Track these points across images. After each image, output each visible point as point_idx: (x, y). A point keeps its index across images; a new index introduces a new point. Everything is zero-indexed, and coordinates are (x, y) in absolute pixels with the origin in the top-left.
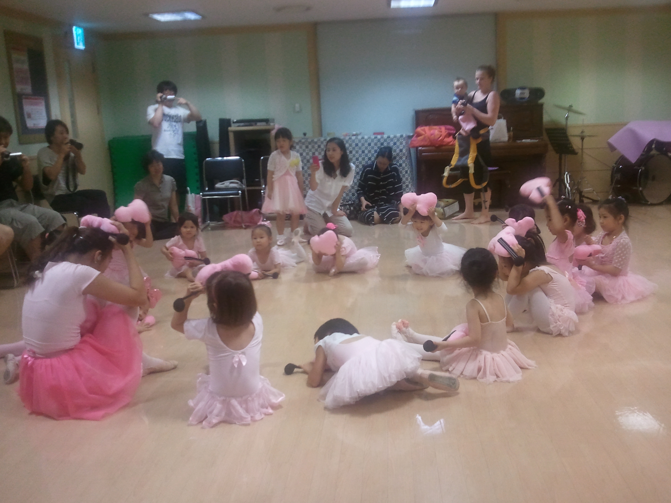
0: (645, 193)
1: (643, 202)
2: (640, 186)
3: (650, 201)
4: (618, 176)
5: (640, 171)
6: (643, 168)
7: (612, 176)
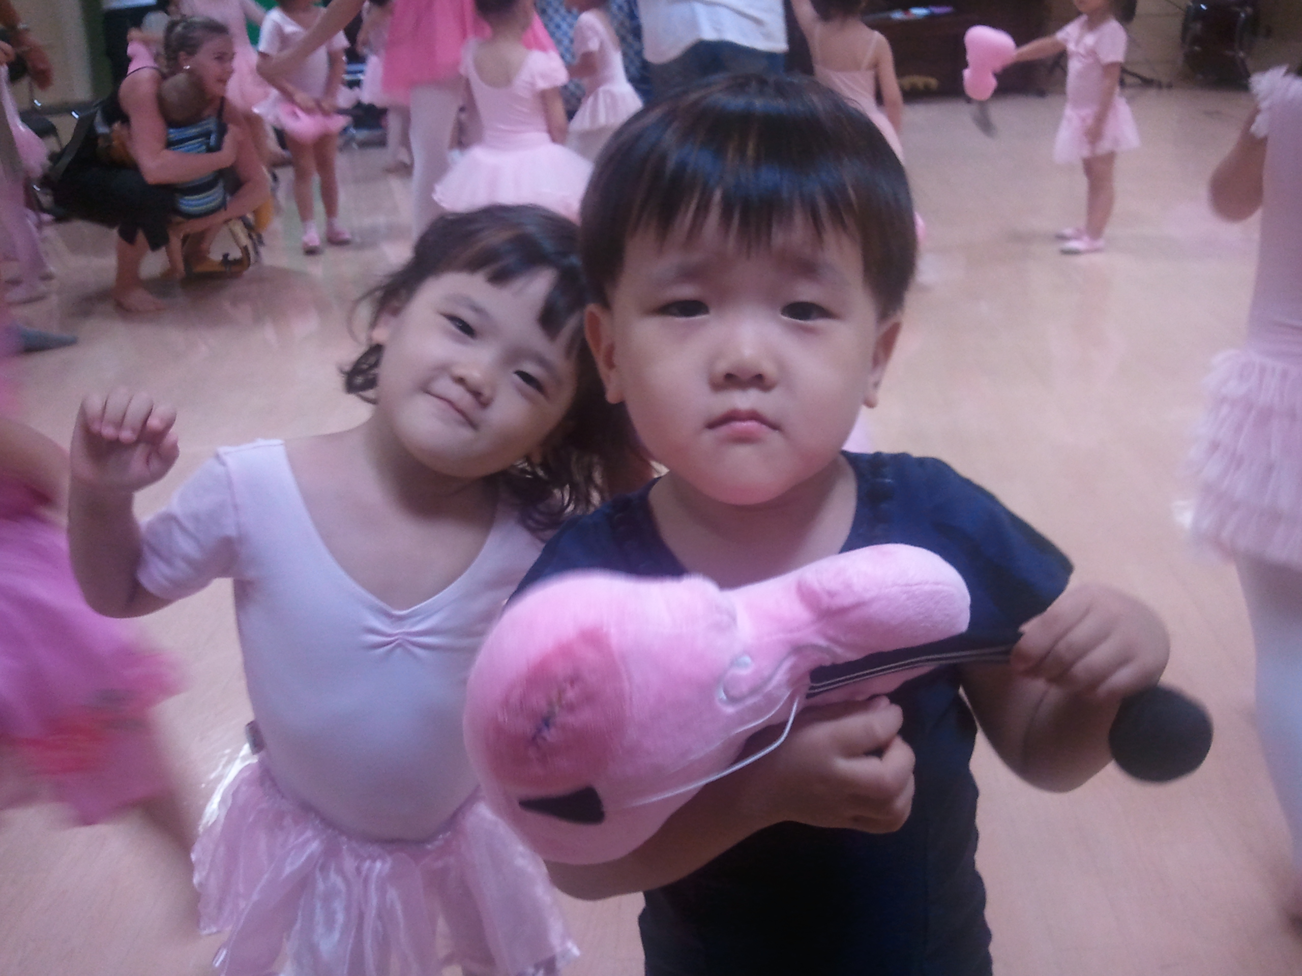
2: (1241, 48)
4: (1198, 27)
5: (1243, 15)
6: (1249, 10)
7: (1185, 28)
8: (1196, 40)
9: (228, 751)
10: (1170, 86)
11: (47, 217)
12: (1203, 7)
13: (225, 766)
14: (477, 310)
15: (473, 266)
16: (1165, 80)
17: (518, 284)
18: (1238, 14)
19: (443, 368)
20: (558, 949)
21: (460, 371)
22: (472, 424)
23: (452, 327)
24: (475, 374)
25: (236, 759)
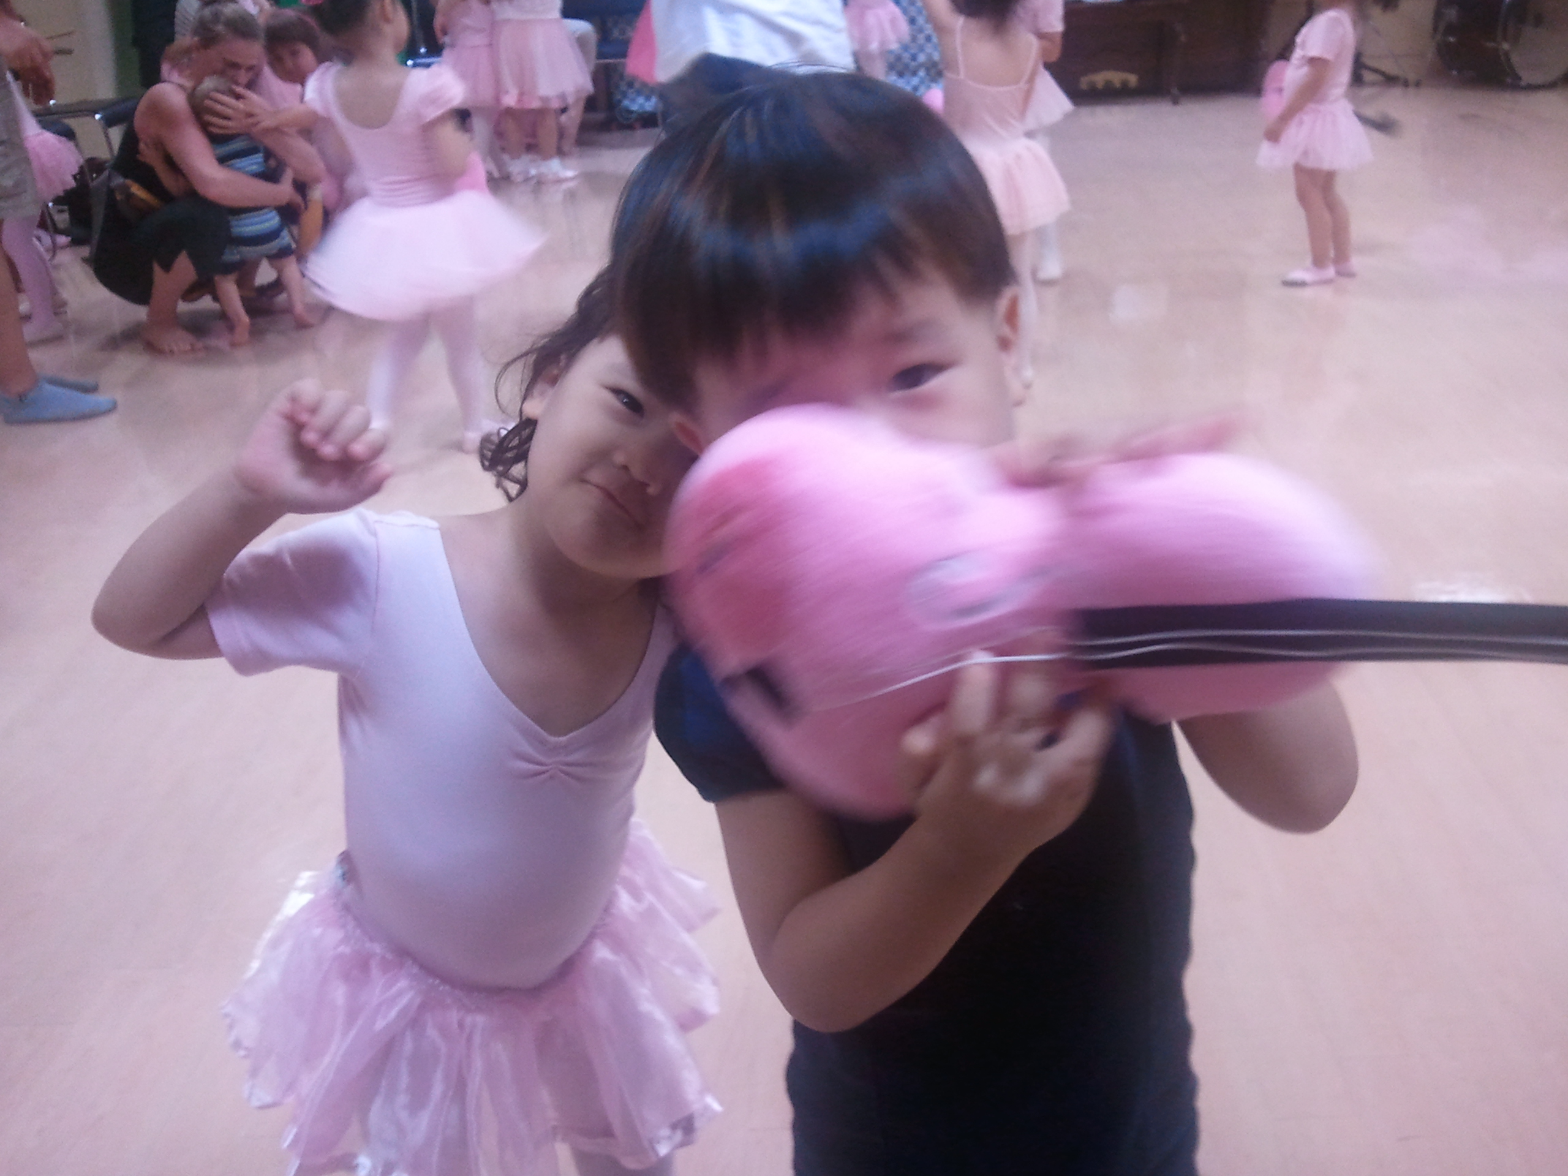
0: (1515, 59)
1: (1509, 80)
2: (1505, 39)
3: (1527, 77)
4: (1452, 13)
7: (1438, 15)
8: (1450, 29)
10: (1418, 84)
11: (62, 240)
16: (1412, 77)
20: (696, 1107)
23: (617, 403)
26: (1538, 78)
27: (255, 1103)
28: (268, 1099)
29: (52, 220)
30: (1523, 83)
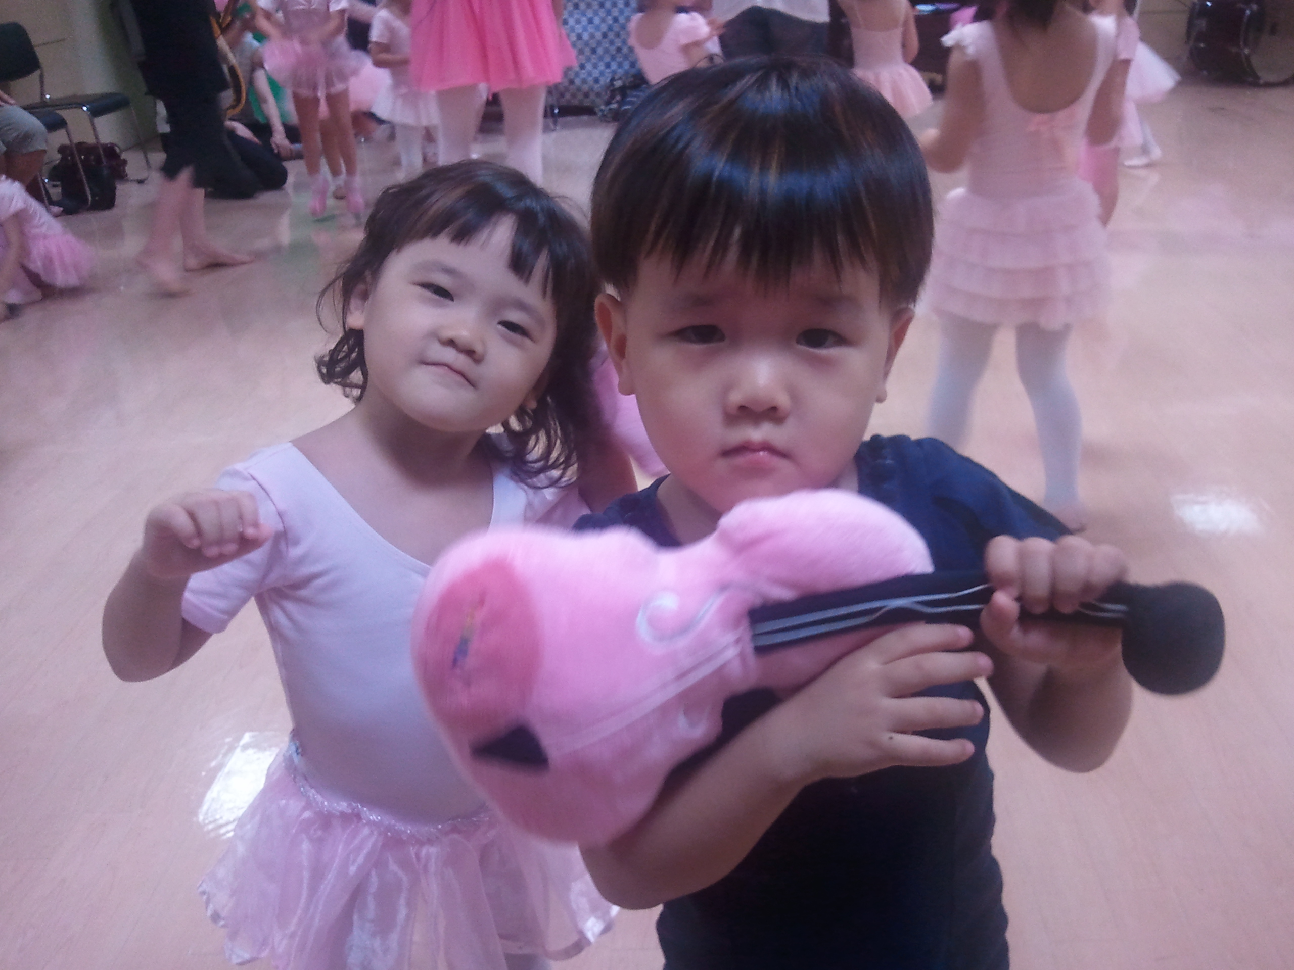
0: (1255, 61)
1: (1250, 79)
2: (1246, 45)
3: (1264, 78)
4: (1202, 24)
5: (1248, 12)
6: (1255, 7)
7: (1190, 24)
8: (1201, 37)
9: (228, 740)
12: (1209, 3)
13: (225, 755)
14: (449, 271)
15: (433, 230)
17: (483, 235)
18: (1244, 11)
19: (434, 335)
21: (449, 334)
22: (471, 383)
23: (428, 294)
24: (463, 334)
25: (235, 748)
26: (1272, 78)
27: (235, 960)
28: (247, 956)
29: (47, 192)
30: (1261, 82)
